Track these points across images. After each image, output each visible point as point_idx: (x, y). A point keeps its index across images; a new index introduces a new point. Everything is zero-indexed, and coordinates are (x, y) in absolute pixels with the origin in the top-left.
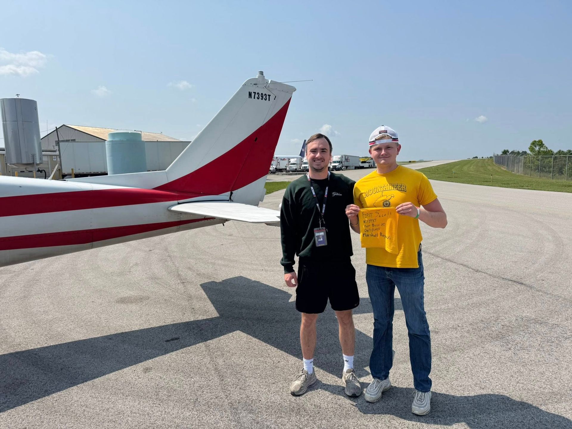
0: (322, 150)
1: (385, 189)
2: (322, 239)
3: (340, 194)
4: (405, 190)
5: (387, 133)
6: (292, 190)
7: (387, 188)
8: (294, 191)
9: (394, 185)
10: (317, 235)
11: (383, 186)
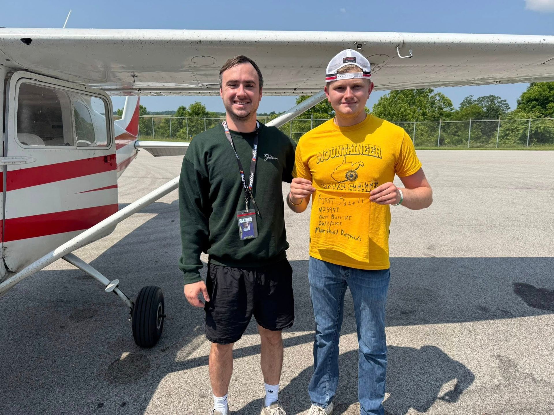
0: (247, 84)
1: (350, 151)
2: (249, 229)
3: (275, 157)
4: (380, 156)
5: (355, 62)
6: (199, 147)
7: (351, 151)
8: (202, 150)
9: (363, 146)
10: (242, 222)
11: (345, 146)
